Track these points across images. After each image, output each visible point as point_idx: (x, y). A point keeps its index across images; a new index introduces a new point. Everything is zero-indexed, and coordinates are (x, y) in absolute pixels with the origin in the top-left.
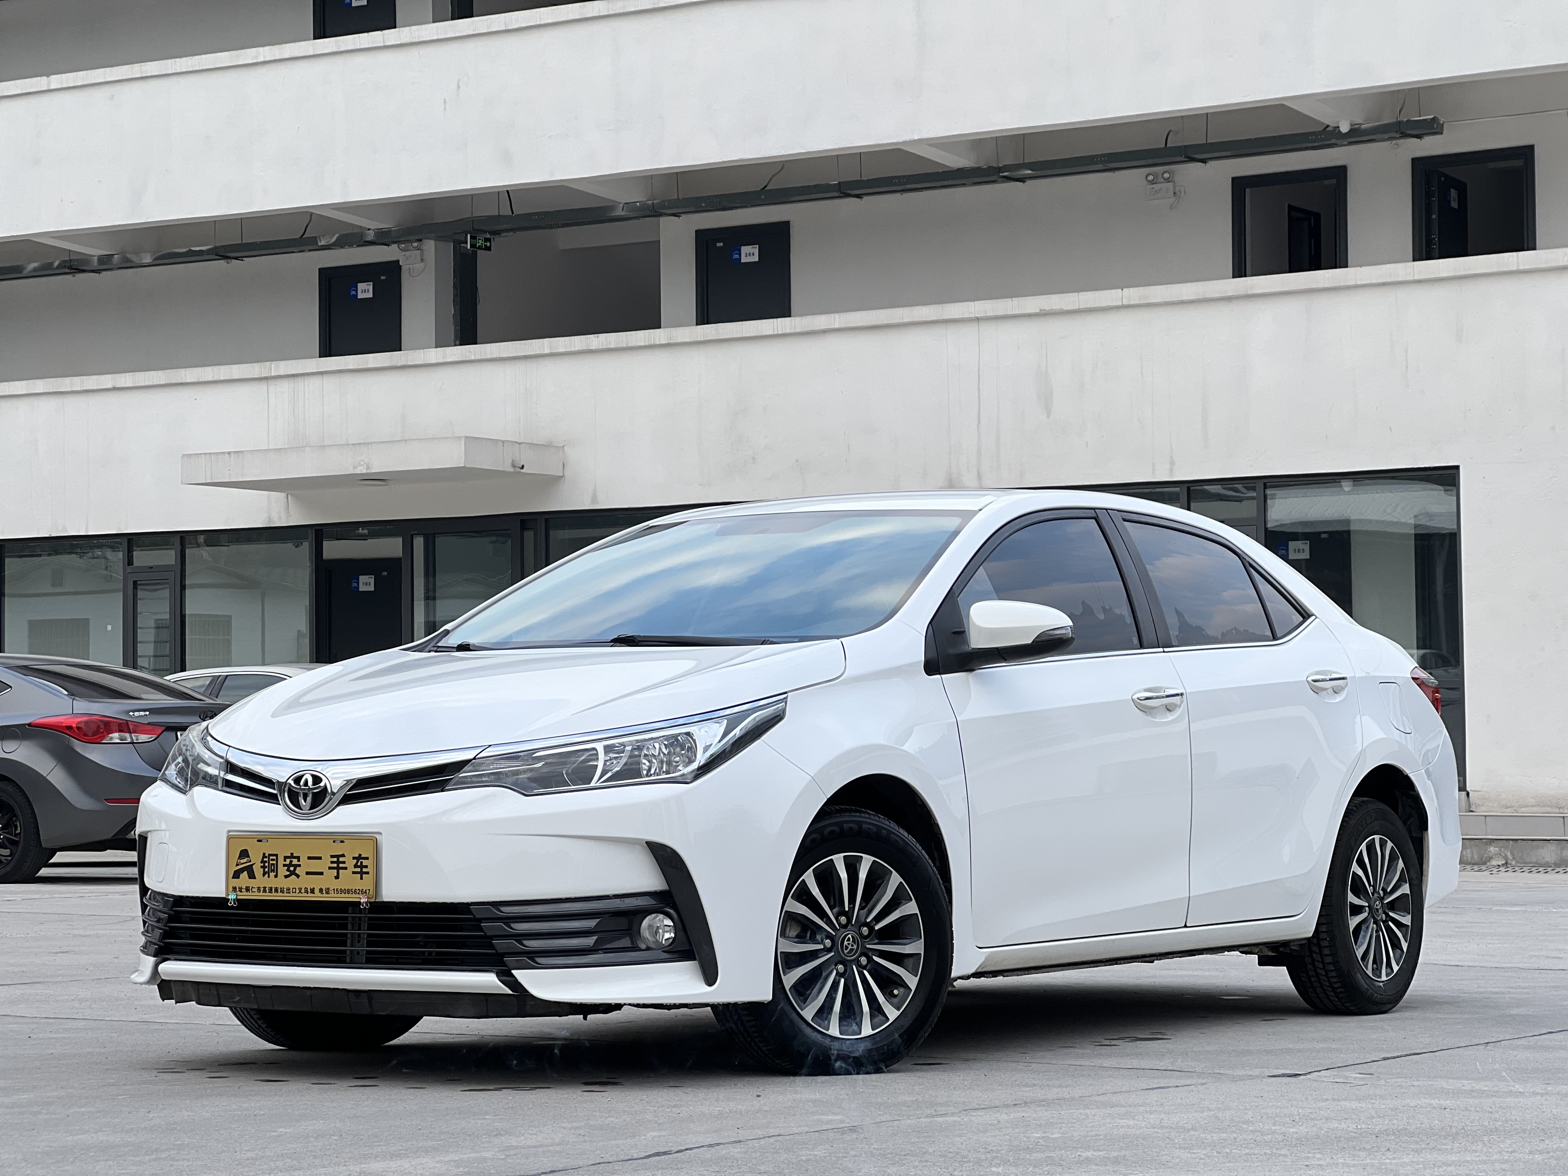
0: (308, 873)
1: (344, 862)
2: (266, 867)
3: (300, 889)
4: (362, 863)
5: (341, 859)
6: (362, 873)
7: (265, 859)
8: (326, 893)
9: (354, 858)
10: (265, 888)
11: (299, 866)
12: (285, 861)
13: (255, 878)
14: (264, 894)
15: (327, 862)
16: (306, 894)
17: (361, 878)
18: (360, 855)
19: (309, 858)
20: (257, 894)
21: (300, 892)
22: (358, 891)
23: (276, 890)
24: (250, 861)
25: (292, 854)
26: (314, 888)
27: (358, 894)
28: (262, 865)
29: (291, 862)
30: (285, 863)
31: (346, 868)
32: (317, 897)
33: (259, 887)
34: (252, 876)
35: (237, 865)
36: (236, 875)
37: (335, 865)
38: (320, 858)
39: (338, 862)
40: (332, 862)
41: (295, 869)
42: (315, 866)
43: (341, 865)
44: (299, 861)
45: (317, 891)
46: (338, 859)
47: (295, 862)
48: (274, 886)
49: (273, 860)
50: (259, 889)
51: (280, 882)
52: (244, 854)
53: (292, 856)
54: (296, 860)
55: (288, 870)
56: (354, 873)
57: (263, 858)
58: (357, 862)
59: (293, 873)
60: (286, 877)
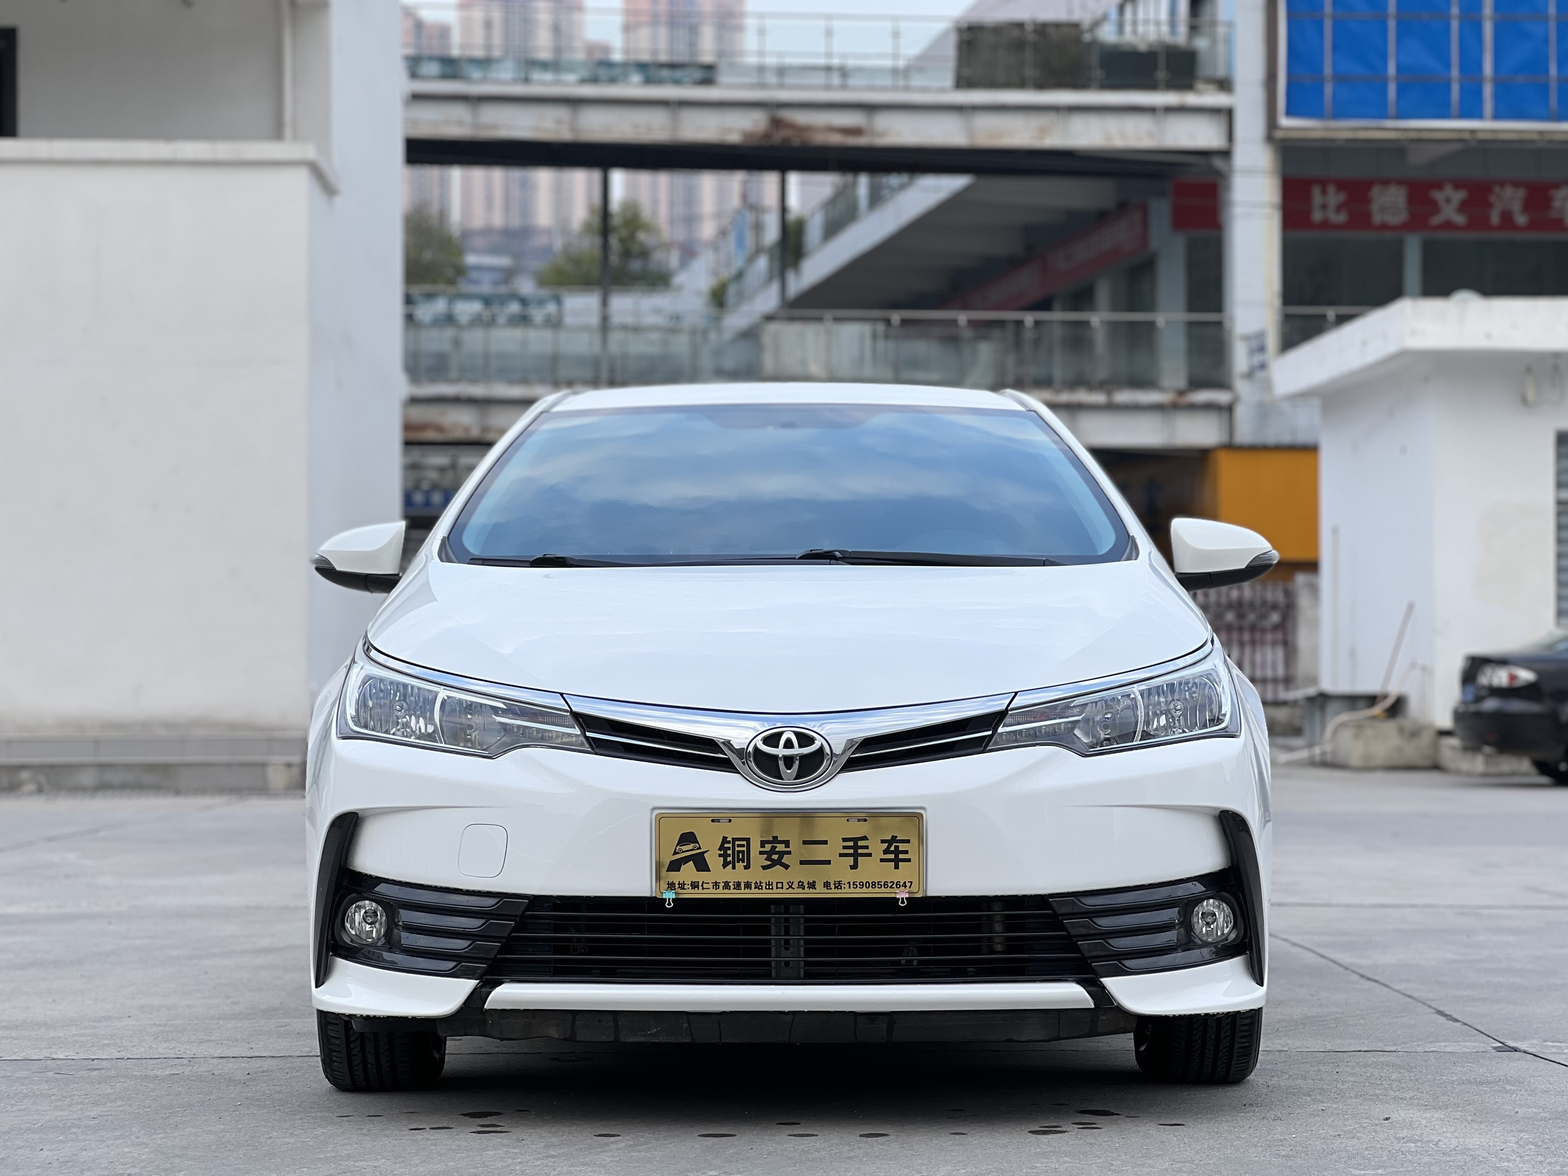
6: (897, 862)
9: (883, 841)
11: (789, 853)
13: (710, 871)
14: (727, 891)
16: (800, 890)
17: (897, 867)
20: (712, 890)
22: (890, 885)
23: (748, 885)
24: (700, 848)
26: (814, 882)
27: (891, 887)
29: (774, 848)
30: (762, 849)
32: (820, 893)
33: (716, 883)
35: (675, 853)
36: (675, 866)
38: (825, 842)
41: (781, 858)
51: (755, 874)
58: (889, 847)
59: (779, 862)
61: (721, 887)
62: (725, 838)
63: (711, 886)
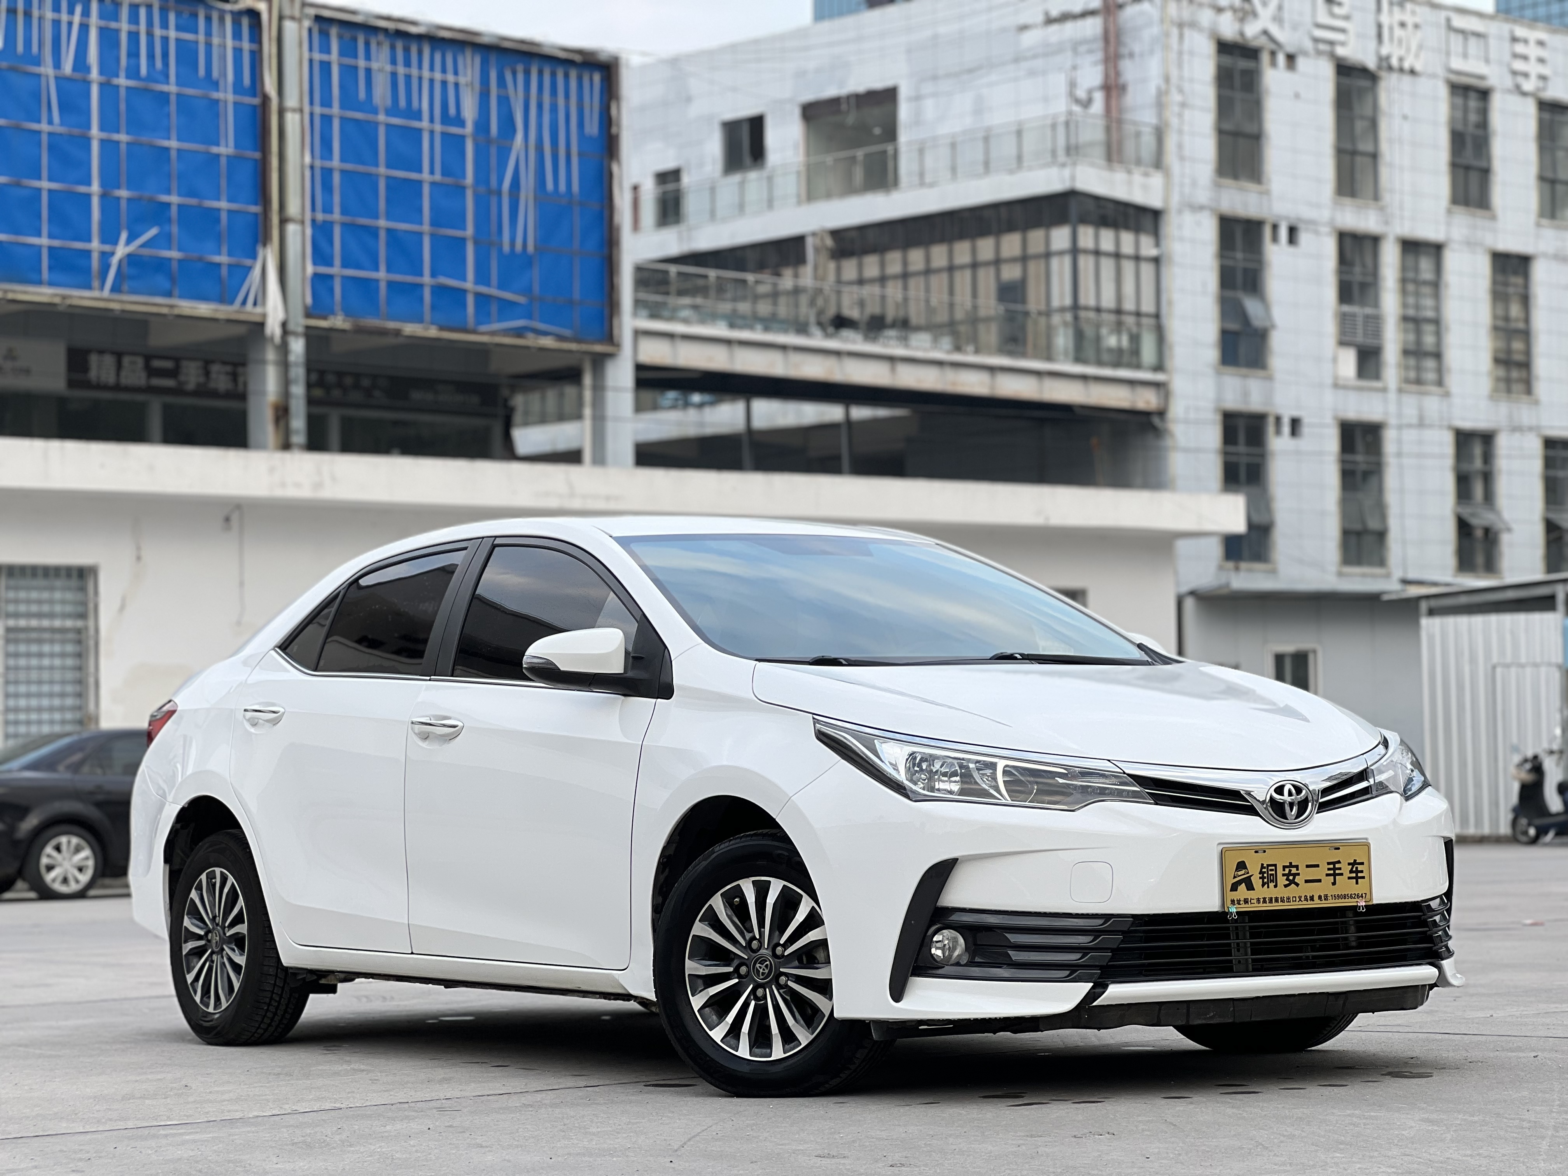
0: (1307, 881)
1: (1340, 869)
2: (1265, 878)
3: (1300, 897)
4: (1357, 868)
5: (1337, 866)
6: (1357, 878)
7: (1263, 870)
8: (1325, 899)
9: (1349, 864)
10: (1264, 899)
11: (1298, 874)
12: (1284, 870)
13: (1254, 889)
14: (1265, 905)
15: (1324, 869)
16: (1305, 902)
17: (1357, 883)
18: (1355, 861)
19: (1308, 866)
20: (1256, 905)
21: (1300, 900)
23: (1277, 900)
24: (1248, 873)
25: (1291, 863)
26: (1313, 896)
28: (1261, 876)
29: (1290, 871)
30: (1284, 872)
31: (1342, 874)
32: (1317, 904)
33: (1258, 898)
34: (1250, 887)
35: (1235, 877)
36: (1234, 888)
37: (1332, 872)
38: (1318, 866)
39: (1334, 869)
40: (1329, 869)
41: (1294, 878)
42: (1313, 874)
43: (1337, 872)
44: (1297, 870)
45: (1316, 898)
46: (1334, 866)
47: (1294, 871)
48: (1273, 897)
49: (1272, 870)
50: (1258, 900)
51: (1280, 891)
52: (1241, 866)
53: (1291, 865)
54: (1295, 869)
55: (1287, 879)
56: (1349, 878)
57: (1261, 869)
58: (1352, 868)
60: (1286, 886)
61: (1261, 902)
62: (1262, 865)
63: (1255, 901)
